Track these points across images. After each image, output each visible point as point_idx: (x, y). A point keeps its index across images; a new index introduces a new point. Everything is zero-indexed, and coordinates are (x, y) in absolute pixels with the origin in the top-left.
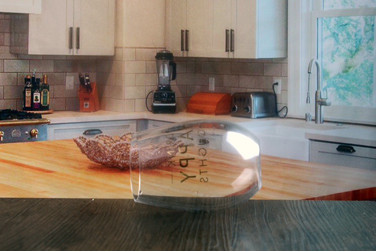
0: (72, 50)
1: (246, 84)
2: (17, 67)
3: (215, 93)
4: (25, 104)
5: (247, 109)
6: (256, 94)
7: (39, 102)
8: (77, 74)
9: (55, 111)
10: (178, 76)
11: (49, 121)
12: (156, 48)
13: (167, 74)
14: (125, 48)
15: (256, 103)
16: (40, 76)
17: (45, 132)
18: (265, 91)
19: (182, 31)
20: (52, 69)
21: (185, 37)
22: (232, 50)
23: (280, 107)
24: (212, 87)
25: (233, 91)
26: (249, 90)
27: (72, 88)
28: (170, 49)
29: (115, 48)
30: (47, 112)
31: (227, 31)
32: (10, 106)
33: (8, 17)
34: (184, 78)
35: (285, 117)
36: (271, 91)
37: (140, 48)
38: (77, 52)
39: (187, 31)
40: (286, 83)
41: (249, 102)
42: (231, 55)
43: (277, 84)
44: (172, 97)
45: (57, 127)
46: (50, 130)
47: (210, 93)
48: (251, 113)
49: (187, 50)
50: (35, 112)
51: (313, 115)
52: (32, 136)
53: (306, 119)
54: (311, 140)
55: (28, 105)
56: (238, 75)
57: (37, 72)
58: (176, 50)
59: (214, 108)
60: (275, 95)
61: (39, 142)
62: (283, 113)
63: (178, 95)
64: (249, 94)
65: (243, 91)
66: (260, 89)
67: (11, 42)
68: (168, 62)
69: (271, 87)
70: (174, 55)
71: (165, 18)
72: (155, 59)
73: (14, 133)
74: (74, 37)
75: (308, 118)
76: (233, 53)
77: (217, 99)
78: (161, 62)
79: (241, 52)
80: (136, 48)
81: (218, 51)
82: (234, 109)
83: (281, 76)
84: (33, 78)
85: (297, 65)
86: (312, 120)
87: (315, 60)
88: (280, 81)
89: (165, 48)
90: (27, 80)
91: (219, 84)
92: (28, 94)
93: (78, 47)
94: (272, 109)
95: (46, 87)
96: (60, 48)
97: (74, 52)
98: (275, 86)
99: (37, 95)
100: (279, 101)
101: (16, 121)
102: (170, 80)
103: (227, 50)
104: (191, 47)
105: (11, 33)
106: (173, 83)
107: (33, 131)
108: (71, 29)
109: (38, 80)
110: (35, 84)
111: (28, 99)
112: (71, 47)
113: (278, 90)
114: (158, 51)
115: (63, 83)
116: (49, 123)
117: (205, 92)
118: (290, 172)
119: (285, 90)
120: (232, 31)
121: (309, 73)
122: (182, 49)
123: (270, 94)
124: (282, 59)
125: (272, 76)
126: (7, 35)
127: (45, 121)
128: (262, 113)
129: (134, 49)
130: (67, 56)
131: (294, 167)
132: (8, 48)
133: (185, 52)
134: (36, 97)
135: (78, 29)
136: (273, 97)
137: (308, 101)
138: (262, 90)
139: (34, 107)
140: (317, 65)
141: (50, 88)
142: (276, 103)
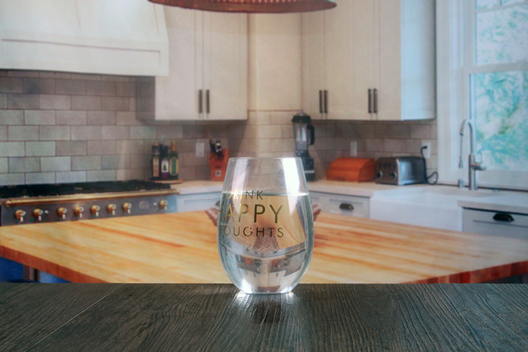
0: (202, 114)
1: (392, 148)
2: (143, 134)
3: (358, 158)
4: (152, 174)
5: (393, 175)
6: (402, 159)
7: (167, 171)
8: (207, 140)
9: (185, 180)
10: (317, 141)
11: (178, 191)
12: (291, 111)
13: (304, 139)
14: (260, 111)
15: (403, 168)
16: (167, 143)
17: (174, 203)
18: (413, 155)
19: (321, 92)
20: (180, 135)
21: (324, 97)
22: (375, 112)
23: (429, 173)
24: (354, 152)
25: (377, 156)
26: (395, 155)
27: (203, 155)
28: (308, 112)
29: (248, 111)
30: (175, 181)
31: (369, 90)
32: (137, 176)
33: (133, 80)
34: (322, 143)
35: (435, 184)
36: (420, 155)
37: (275, 111)
38: (207, 117)
39: (326, 92)
40: (435, 146)
41: (395, 167)
42: (374, 117)
43: (425, 147)
44: (311, 163)
45: (187, 198)
46: (180, 202)
47: (352, 158)
48: (397, 180)
49: (326, 112)
50: (164, 182)
51: (466, 181)
52: (161, 207)
53: (458, 186)
54: (465, 208)
55: (156, 174)
56: (383, 138)
57: (165, 138)
58: (314, 112)
59: (356, 174)
60: (424, 160)
61: (168, 214)
62: (432, 180)
63: (317, 161)
64: (394, 159)
65: (389, 155)
66: (407, 153)
67: (137, 107)
68: (305, 125)
69: (419, 151)
70: (312, 118)
71: (302, 78)
72: (291, 122)
73: (142, 205)
74: (204, 99)
75: (461, 185)
76: (377, 116)
77: (359, 165)
78: (298, 125)
79: (385, 113)
80: (270, 111)
81: (360, 113)
82: (379, 175)
83: (430, 139)
84: (161, 146)
85: (448, 125)
86: (466, 186)
87: (468, 121)
88: (428, 144)
89: (302, 111)
90: (154, 148)
91: (362, 148)
92: (156, 163)
93: (208, 111)
94: (420, 175)
95: (175, 155)
96: (189, 112)
97: (205, 117)
98: (424, 150)
99: (166, 163)
100: (428, 166)
101: (143, 192)
102: (308, 146)
103: (370, 112)
104: (330, 109)
105: (136, 97)
106: (311, 148)
107: (162, 202)
108: (201, 92)
109: (166, 148)
110: (164, 152)
111: (156, 169)
112: (200, 111)
113: (427, 154)
114: (295, 113)
115: (193, 150)
116: (178, 194)
117: (346, 157)
118: (442, 244)
119: (435, 154)
120: (375, 90)
121: (462, 134)
122: (321, 112)
123: (418, 158)
124: (431, 120)
125: (420, 139)
126: (133, 101)
127: (175, 192)
128: (411, 179)
129: (268, 113)
130: (196, 121)
131: (446, 238)
132: (133, 114)
133: (324, 114)
134: (165, 167)
135: (208, 92)
136: (422, 161)
137: (460, 165)
138: (408, 155)
139: (162, 176)
140: (470, 125)
141: (180, 156)
142: (425, 168)
